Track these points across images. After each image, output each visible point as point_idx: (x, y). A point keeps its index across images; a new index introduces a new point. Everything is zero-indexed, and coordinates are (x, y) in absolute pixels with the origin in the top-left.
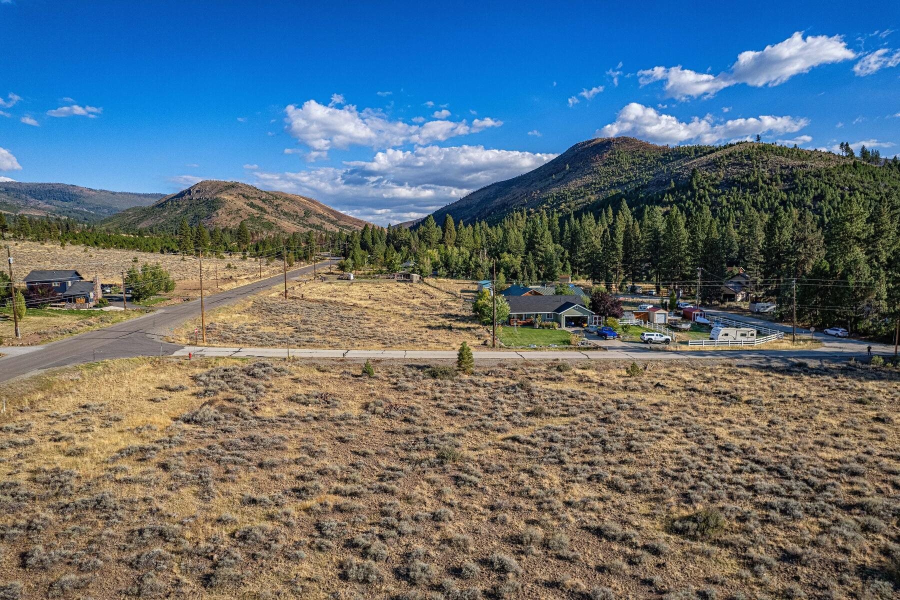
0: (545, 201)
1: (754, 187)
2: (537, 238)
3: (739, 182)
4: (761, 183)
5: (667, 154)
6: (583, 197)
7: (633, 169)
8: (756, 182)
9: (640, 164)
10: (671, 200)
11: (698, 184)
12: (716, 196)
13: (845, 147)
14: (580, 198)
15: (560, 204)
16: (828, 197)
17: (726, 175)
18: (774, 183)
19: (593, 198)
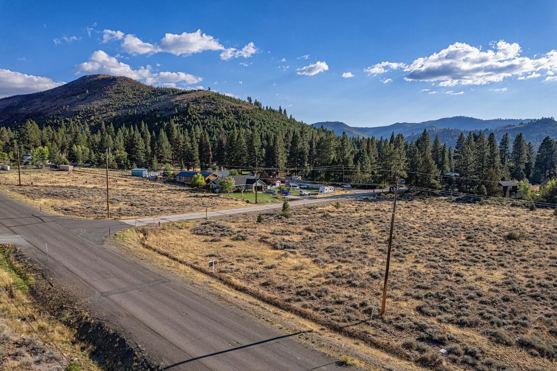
0: (77, 113)
1: (220, 115)
2: (135, 141)
3: (213, 112)
4: (224, 115)
5: (155, 91)
6: (106, 113)
7: (136, 98)
8: (221, 114)
9: (139, 95)
10: (178, 120)
11: (191, 112)
12: (204, 119)
13: (249, 99)
14: (104, 113)
15: (90, 117)
16: (256, 124)
17: (204, 108)
18: (230, 115)
19: (114, 114)
